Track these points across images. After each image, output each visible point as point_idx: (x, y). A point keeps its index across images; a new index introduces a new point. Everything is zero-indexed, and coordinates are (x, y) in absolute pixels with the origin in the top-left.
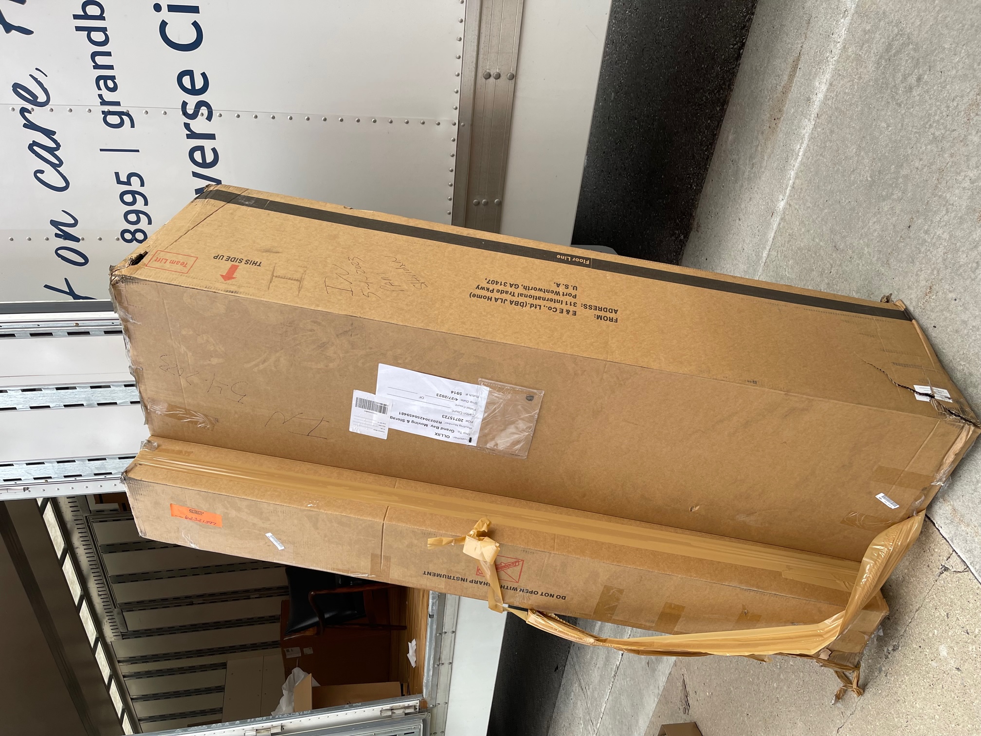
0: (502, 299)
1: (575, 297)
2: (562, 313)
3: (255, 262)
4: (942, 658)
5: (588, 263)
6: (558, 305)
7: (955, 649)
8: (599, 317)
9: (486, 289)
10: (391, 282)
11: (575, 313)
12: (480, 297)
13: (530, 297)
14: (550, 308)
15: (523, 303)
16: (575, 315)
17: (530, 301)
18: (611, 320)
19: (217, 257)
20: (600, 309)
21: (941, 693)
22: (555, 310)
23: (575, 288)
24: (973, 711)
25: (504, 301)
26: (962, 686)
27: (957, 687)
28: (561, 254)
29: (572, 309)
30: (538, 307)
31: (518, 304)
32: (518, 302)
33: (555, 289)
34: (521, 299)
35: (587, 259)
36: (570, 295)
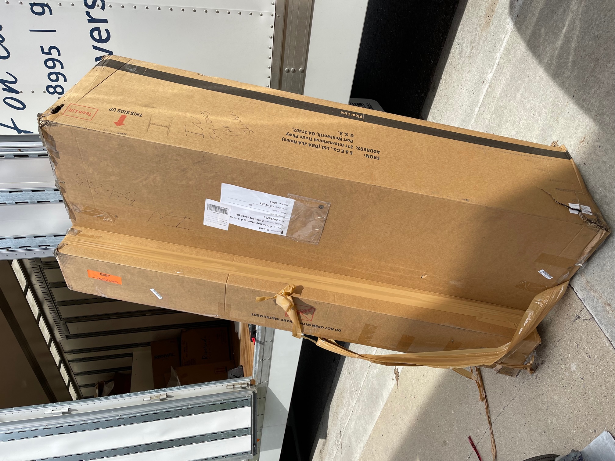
0: (304, 143)
1: (352, 142)
2: (343, 152)
3: (138, 114)
4: (572, 371)
5: (361, 118)
6: (340, 148)
7: (581, 366)
8: (367, 156)
9: (293, 135)
10: (229, 129)
11: (352, 153)
12: (289, 141)
13: (322, 141)
14: (335, 149)
15: (318, 145)
16: (352, 154)
17: (322, 144)
18: (375, 158)
19: (112, 109)
20: (368, 151)
21: (570, 392)
22: (338, 150)
23: (352, 135)
24: (589, 404)
25: (304, 144)
26: (583, 389)
27: (581, 389)
28: (344, 111)
29: (350, 150)
30: (327, 149)
31: (314, 146)
32: (314, 145)
33: (339, 136)
34: (316, 143)
35: (361, 114)
36: (349, 140)
